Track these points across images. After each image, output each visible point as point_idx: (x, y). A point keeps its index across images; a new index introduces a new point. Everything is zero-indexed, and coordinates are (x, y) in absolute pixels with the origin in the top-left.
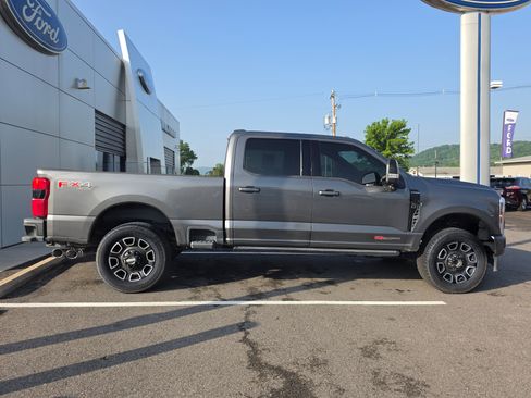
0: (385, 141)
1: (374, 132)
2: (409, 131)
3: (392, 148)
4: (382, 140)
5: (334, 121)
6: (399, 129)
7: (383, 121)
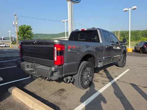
0: (25, 31)
1: (22, 28)
2: (32, 29)
3: (27, 34)
4: (24, 31)
5: (17, 24)
6: (29, 28)
7: (24, 25)
